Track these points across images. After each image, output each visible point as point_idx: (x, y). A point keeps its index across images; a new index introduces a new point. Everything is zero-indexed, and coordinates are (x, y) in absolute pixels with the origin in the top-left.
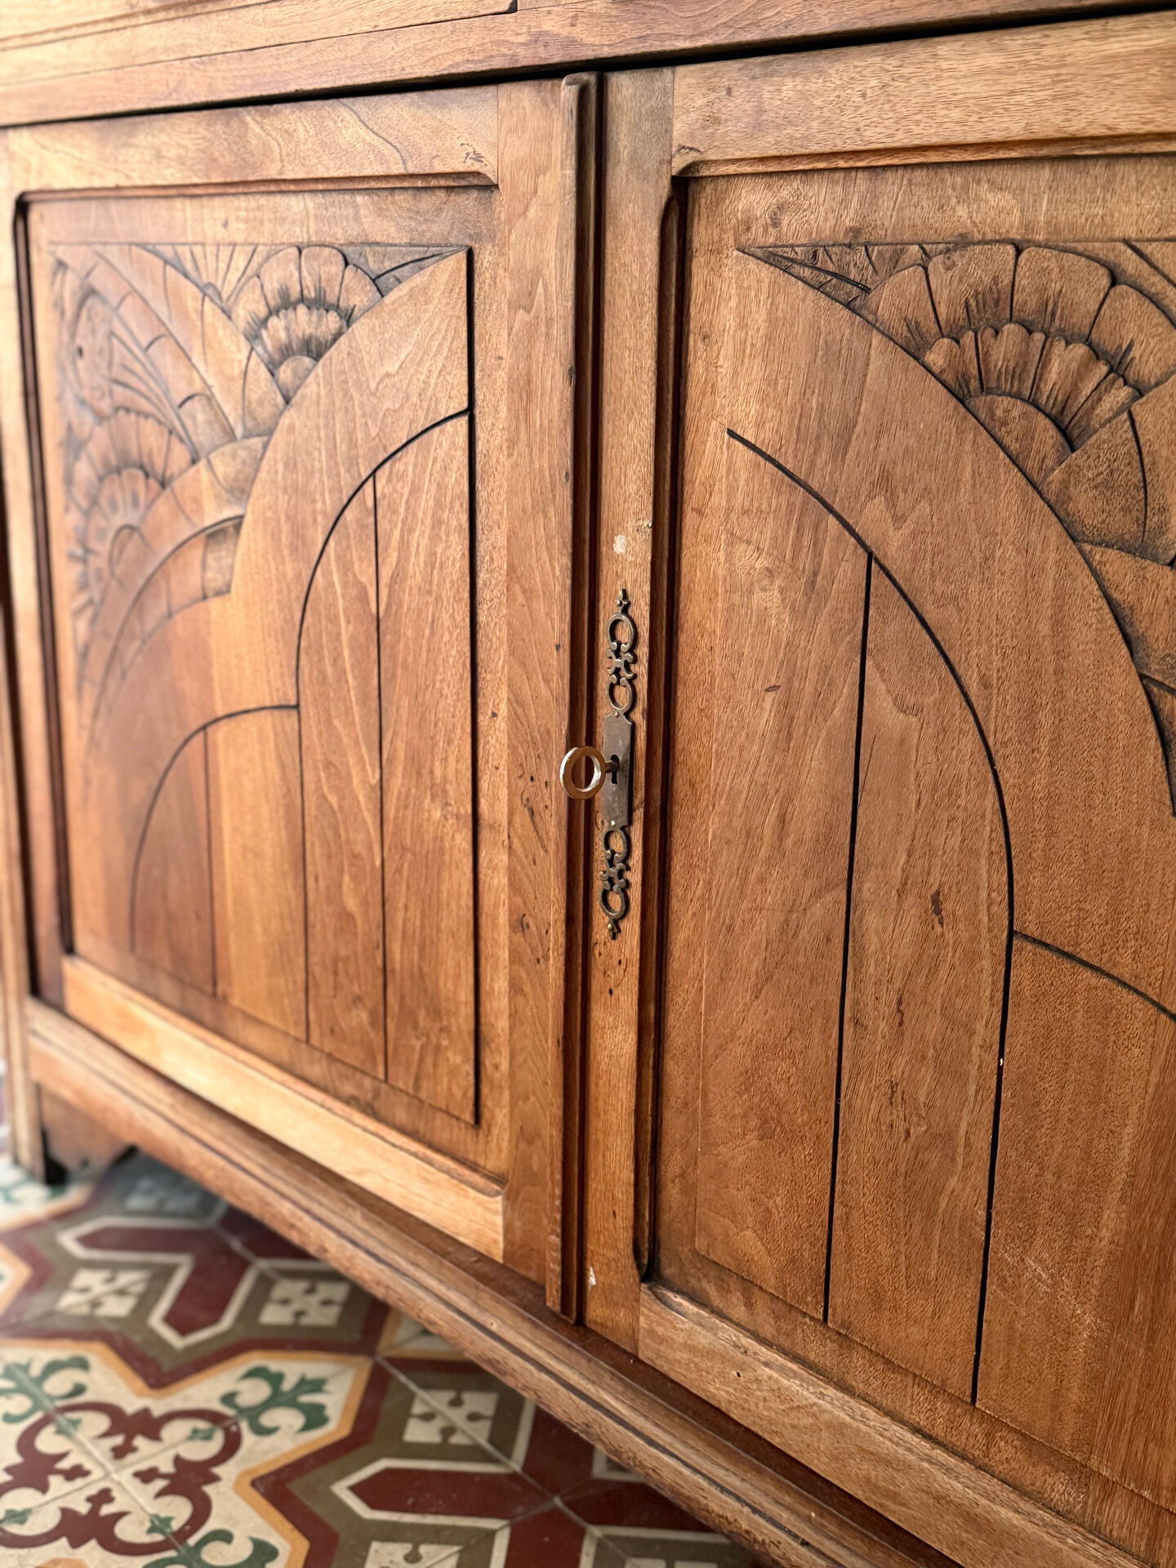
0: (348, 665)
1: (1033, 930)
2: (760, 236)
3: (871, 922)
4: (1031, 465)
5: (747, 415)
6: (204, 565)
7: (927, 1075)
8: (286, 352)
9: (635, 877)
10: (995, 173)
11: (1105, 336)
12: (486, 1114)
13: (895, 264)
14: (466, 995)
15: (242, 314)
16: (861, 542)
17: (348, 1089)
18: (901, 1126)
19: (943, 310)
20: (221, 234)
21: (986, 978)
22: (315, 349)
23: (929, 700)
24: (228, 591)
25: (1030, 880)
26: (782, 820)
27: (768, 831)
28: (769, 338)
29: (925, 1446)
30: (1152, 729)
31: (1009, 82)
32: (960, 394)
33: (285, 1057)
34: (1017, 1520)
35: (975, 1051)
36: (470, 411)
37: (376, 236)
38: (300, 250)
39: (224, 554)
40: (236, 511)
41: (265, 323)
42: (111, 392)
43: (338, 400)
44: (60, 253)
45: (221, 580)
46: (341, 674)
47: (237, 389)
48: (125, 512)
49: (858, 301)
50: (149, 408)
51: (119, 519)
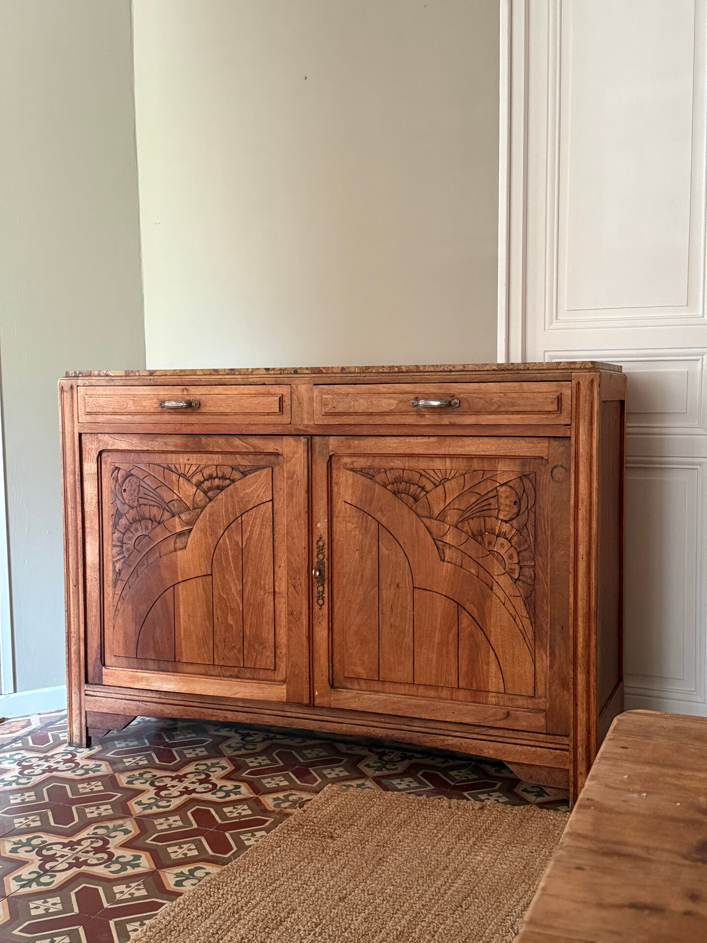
0: (231, 561)
1: (417, 587)
2: (349, 466)
3: (384, 592)
4: (409, 505)
5: (348, 498)
6: (175, 542)
7: (398, 620)
8: (210, 489)
9: (326, 595)
10: (397, 458)
11: (420, 484)
12: (278, 667)
13: (379, 473)
14: (271, 636)
15: (194, 480)
16: (376, 520)
17: (228, 674)
18: (393, 632)
19: (390, 480)
20: (186, 462)
21: (409, 597)
22: (221, 489)
23: (393, 548)
24: (185, 547)
25: (416, 577)
26: (362, 576)
27: (359, 578)
28: (353, 484)
29: (404, 696)
30: (435, 547)
31: (400, 445)
32: (394, 493)
33: (203, 671)
34: (426, 702)
35: (408, 612)
36: (272, 500)
37: (242, 464)
38: (217, 466)
39: (183, 539)
40: (189, 527)
41: (203, 482)
42: (138, 501)
43: (229, 499)
44: (117, 465)
45: (181, 546)
46: (228, 564)
47: (191, 498)
48: (142, 532)
49: (372, 478)
50: (155, 504)
51: (139, 534)
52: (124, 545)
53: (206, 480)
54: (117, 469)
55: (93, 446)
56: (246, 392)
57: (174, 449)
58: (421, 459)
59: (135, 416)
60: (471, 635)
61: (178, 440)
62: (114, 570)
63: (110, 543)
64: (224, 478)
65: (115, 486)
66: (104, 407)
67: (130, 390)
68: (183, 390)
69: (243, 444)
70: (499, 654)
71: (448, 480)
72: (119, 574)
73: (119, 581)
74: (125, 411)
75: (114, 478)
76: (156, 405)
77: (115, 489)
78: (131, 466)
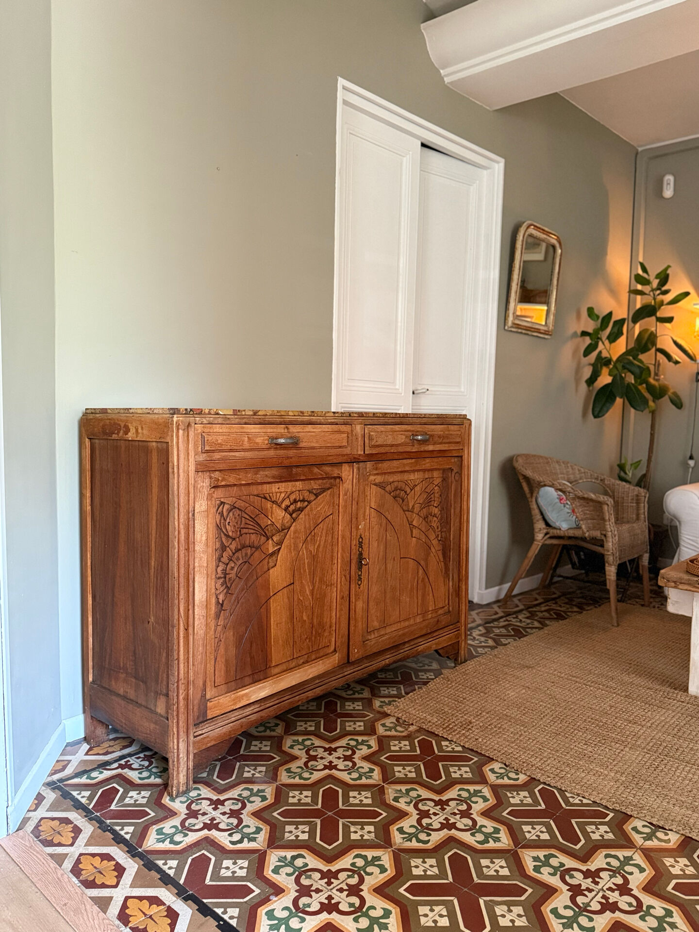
0: (307, 568)
1: (402, 557)
2: (373, 483)
3: (388, 566)
4: (400, 504)
5: (373, 505)
6: (268, 562)
7: (394, 582)
8: (294, 511)
9: (362, 577)
10: (395, 474)
11: (405, 490)
13: (388, 484)
15: (283, 506)
16: (386, 517)
17: (301, 662)
19: (393, 489)
20: (277, 490)
21: (399, 565)
22: (301, 510)
23: (393, 534)
24: (276, 566)
25: (402, 551)
28: (375, 495)
29: (396, 632)
30: (410, 529)
31: (400, 465)
32: (395, 497)
33: (285, 668)
34: (406, 630)
35: (398, 575)
36: (332, 513)
37: (315, 488)
38: (299, 491)
39: (274, 558)
40: (279, 547)
41: (289, 506)
42: (240, 531)
43: (307, 517)
44: (222, 500)
45: (273, 564)
46: (305, 571)
47: (281, 521)
48: (243, 559)
49: (384, 488)
50: (254, 531)
51: (240, 562)
52: (227, 576)
53: (292, 504)
54: (223, 503)
55: (204, 484)
56: (327, 430)
57: (272, 480)
58: (406, 474)
59: (246, 453)
60: (423, 579)
61: (274, 472)
62: (218, 602)
63: (214, 577)
64: (303, 501)
65: (220, 520)
66: (223, 444)
67: (243, 428)
68: (284, 429)
69: (319, 471)
70: (433, 587)
71: (416, 486)
72: (222, 605)
73: (222, 611)
74: (241, 448)
75: (219, 513)
76: (266, 442)
77: (220, 523)
78: (234, 500)
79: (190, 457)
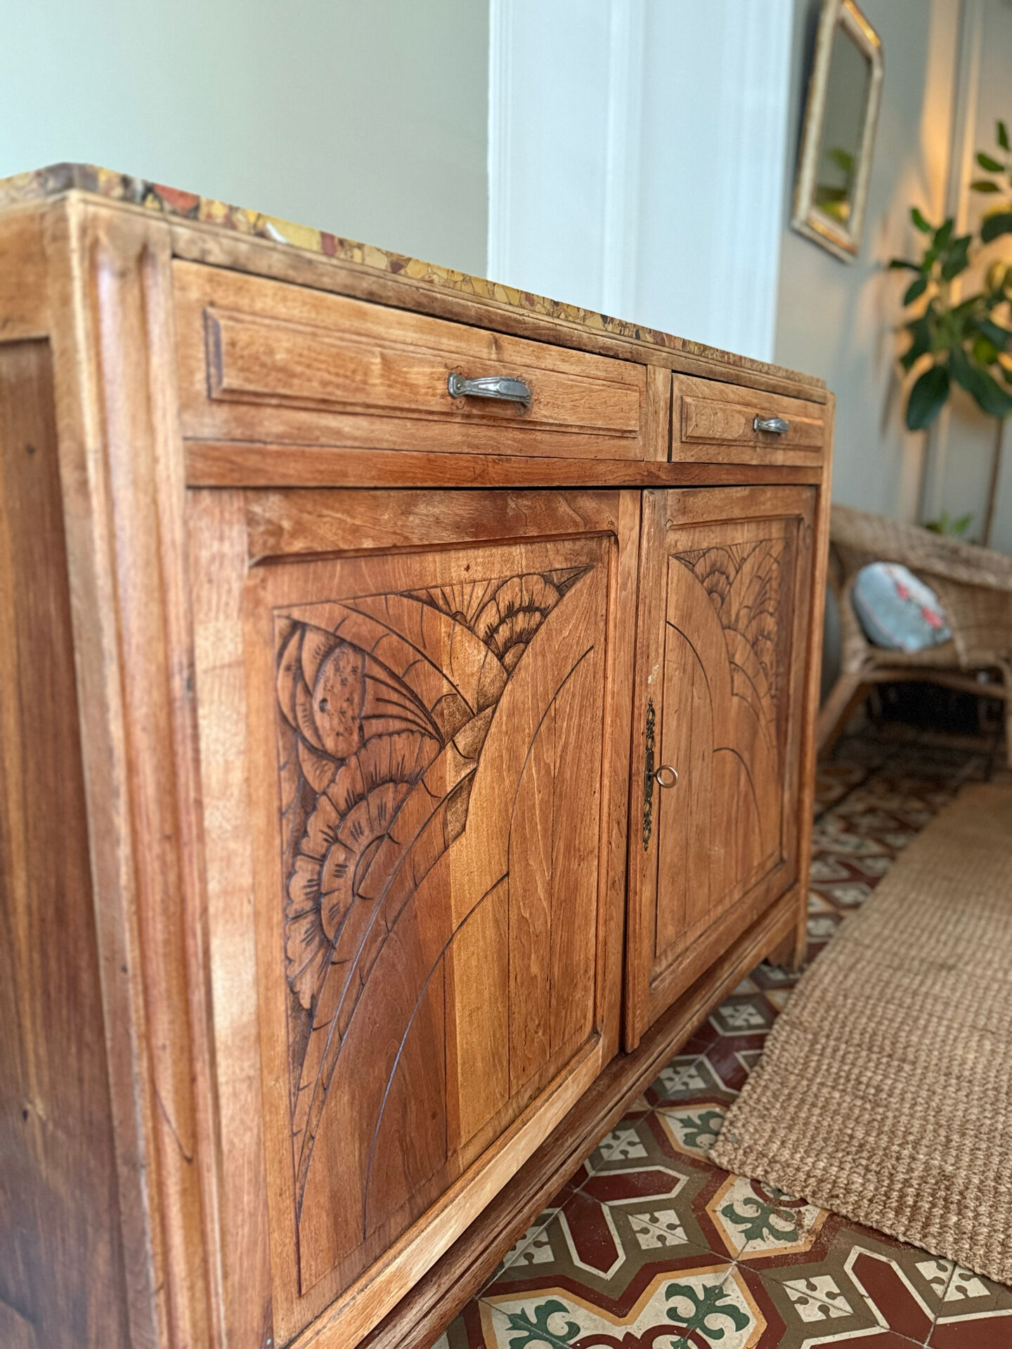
0: (538, 820)
1: (716, 748)
4: (718, 611)
6: (445, 824)
8: (508, 645)
9: (653, 817)
10: (713, 528)
11: (727, 572)
13: (699, 559)
15: (482, 628)
16: (693, 648)
19: (707, 569)
20: (464, 575)
22: (524, 638)
23: (703, 692)
24: (464, 831)
25: (715, 733)
28: (677, 586)
30: (730, 674)
32: (710, 592)
36: (594, 645)
37: (558, 566)
38: (521, 576)
39: (459, 806)
40: (472, 766)
41: (497, 629)
42: (361, 728)
43: (540, 658)
44: (296, 614)
45: (458, 825)
46: (534, 829)
47: (474, 681)
48: (372, 830)
49: (691, 566)
50: (404, 725)
51: (364, 840)
52: (324, 901)
53: (502, 621)
54: (297, 627)
55: (226, 547)
57: (453, 538)
58: (731, 528)
59: (377, 421)
60: (746, 793)
61: (460, 508)
62: (296, 1006)
63: (277, 917)
64: (530, 609)
65: (293, 696)
66: (293, 375)
67: (362, 315)
68: (489, 345)
69: (569, 511)
70: (760, 811)
71: (745, 560)
72: (310, 1014)
73: (313, 1035)
74: (360, 398)
75: (288, 668)
76: (441, 387)
77: (293, 710)
78: (338, 611)
79: (158, 417)
